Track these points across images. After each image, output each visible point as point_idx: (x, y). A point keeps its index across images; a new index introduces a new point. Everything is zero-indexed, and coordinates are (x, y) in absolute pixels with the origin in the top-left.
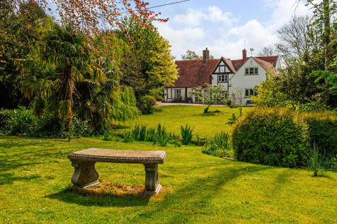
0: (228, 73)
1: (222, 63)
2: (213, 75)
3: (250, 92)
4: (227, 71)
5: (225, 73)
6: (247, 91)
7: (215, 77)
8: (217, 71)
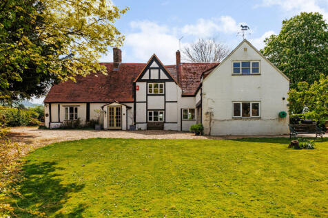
0: (164, 81)
1: (154, 64)
2: (138, 84)
3: (245, 110)
4: (164, 76)
5: (159, 80)
6: (236, 106)
7: (142, 86)
8: (146, 77)
